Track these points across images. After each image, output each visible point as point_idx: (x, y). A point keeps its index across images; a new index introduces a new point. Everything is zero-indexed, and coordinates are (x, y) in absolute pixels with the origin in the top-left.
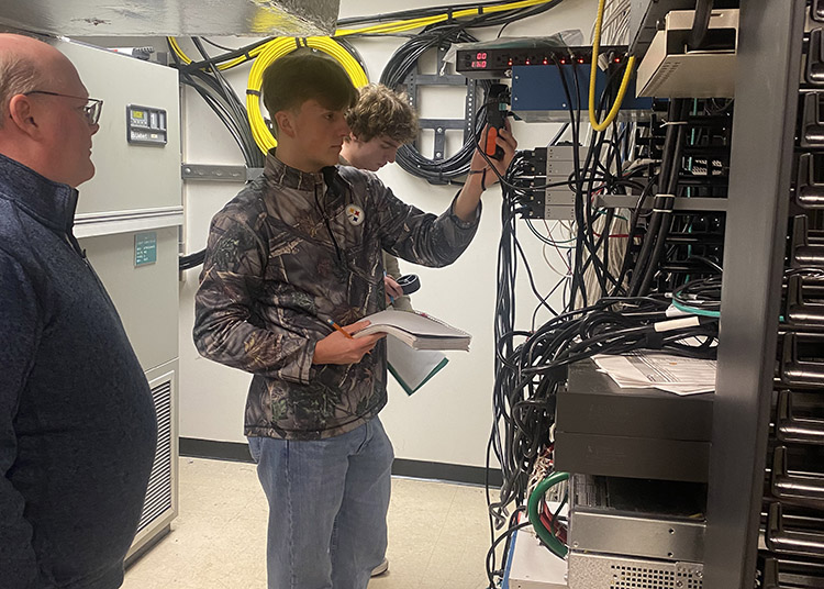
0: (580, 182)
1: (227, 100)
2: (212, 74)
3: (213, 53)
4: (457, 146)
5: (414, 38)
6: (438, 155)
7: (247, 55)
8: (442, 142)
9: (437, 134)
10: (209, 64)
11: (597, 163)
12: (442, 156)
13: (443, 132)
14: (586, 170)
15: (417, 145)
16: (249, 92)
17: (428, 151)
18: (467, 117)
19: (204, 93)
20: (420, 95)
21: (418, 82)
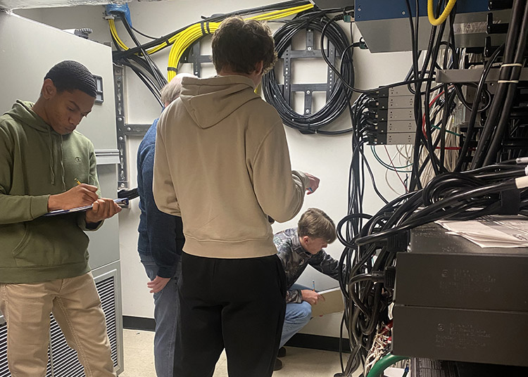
0: (418, 83)
1: (154, 76)
2: (143, 57)
3: (143, 41)
4: (321, 104)
5: (288, 23)
6: (308, 111)
7: (167, 42)
8: (310, 100)
9: (306, 95)
10: (140, 50)
11: (435, 65)
12: (310, 111)
13: (311, 93)
14: (424, 71)
15: (292, 104)
16: (169, 69)
17: (300, 109)
18: (329, 81)
19: (137, 72)
20: (294, 66)
21: (291, 56)
